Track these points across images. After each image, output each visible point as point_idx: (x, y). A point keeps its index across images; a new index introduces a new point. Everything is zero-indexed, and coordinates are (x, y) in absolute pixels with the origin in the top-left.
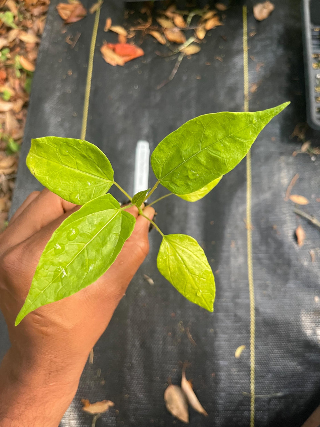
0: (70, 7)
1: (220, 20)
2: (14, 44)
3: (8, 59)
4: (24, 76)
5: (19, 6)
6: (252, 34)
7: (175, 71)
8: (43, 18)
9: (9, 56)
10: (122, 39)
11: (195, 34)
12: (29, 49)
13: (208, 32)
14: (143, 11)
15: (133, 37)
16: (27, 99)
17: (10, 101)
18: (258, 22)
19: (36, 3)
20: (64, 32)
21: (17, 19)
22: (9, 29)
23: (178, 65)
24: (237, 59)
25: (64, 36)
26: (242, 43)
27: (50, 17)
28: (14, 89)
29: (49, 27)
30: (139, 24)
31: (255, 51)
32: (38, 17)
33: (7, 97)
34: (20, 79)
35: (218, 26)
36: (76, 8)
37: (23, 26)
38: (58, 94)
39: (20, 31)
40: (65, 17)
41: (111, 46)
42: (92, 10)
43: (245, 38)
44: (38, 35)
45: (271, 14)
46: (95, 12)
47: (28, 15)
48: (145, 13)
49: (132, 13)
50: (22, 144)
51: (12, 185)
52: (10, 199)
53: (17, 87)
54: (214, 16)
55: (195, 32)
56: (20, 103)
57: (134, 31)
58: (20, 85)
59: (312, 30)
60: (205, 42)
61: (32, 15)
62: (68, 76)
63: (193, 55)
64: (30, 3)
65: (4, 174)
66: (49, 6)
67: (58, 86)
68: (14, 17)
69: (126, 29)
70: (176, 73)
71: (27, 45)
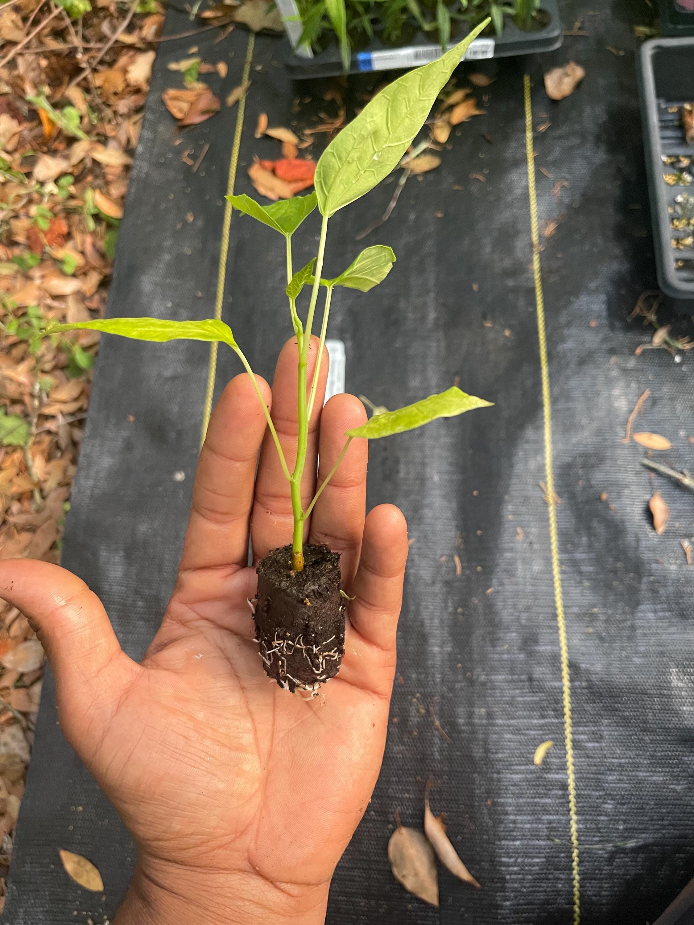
0: (189, 95)
1: (479, 105)
2: (81, 167)
3: (72, 197)
4: (102, 229)
5: (88, 97)
6: (542, 128)
7: (393, 204)
8: (137, 117)
9: (72, 189)
10: (289, 150)
11: (431, 135)
12: (110, 177)
13: (454, 128)
14: (328, 97)
15: (310, 146)
16: (107, 271)
17: (74, 276)
18: (554, 102)
19: (123, 90)
20: (178, 142)
21: (86, 120)
22: (72, 140)
23: (398, 192)
24: (514, 176)
25: (178, 151)
26: (524, 146)
27: (149, 116)
28: (83, 253)
29: (147, 134)
30: (321, 121)
31: (550, 158)
32: (127, 116)
33: (69, 269)
34: (94, 233)
35: (474, 117)
36: (199, 96)
37: (98, 134)
38: (167, 257)
39: (92, 142)
40: (179, 115)
41: (268, 164)
42: (231, 100)
43: (529, 135)
44: (129, 150)
45: (579, 85)
46: (237, 102)
47: (108, 113)
48: (333, 101)
49: (308, 100)
50: (97, 354)
51: (78, 434)
52: (74, 461)
53: (89, 249)
54: (467, 97)
55: (430, 129)
56: (94, 278)
57: (312, 134)
58: (94, 245)
59: (661, 112)
60: (449, 147)
61: (115, 112)
62: (185, 223)
63: (426, 173)
64: (112, 90)
65: (62, 412)
66: (147, 94)
67: (168, 243)
68: (81, 118)
69: (297, 131)
70: (394, 208)
71: (107, 170)
